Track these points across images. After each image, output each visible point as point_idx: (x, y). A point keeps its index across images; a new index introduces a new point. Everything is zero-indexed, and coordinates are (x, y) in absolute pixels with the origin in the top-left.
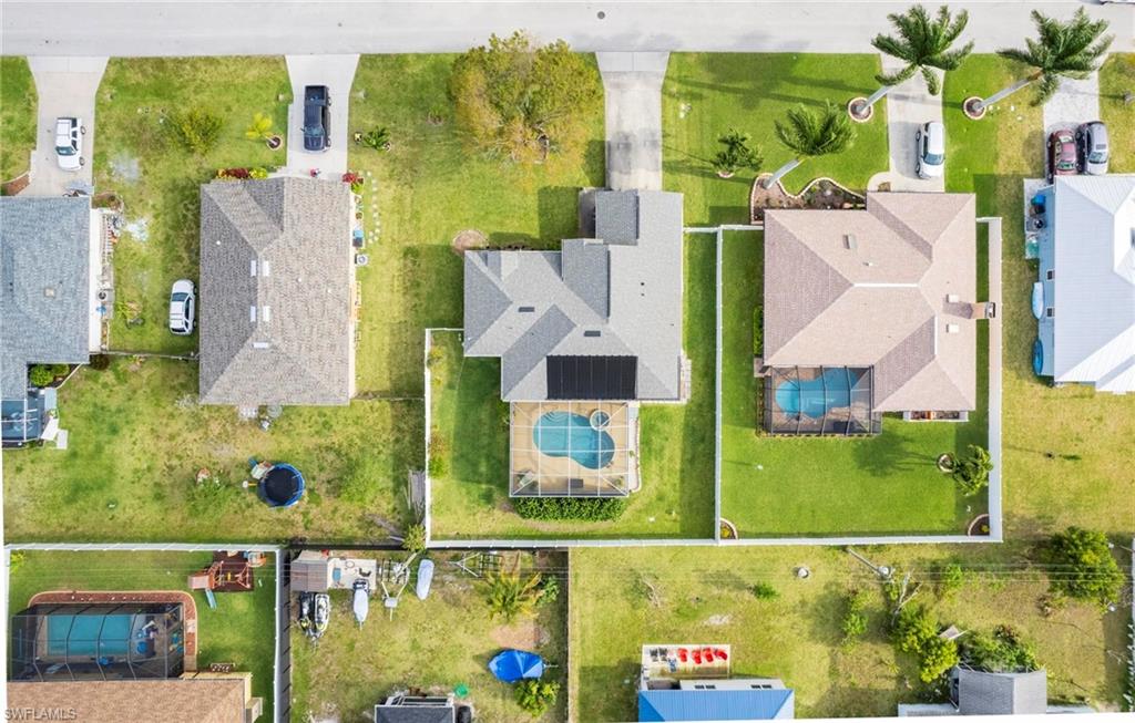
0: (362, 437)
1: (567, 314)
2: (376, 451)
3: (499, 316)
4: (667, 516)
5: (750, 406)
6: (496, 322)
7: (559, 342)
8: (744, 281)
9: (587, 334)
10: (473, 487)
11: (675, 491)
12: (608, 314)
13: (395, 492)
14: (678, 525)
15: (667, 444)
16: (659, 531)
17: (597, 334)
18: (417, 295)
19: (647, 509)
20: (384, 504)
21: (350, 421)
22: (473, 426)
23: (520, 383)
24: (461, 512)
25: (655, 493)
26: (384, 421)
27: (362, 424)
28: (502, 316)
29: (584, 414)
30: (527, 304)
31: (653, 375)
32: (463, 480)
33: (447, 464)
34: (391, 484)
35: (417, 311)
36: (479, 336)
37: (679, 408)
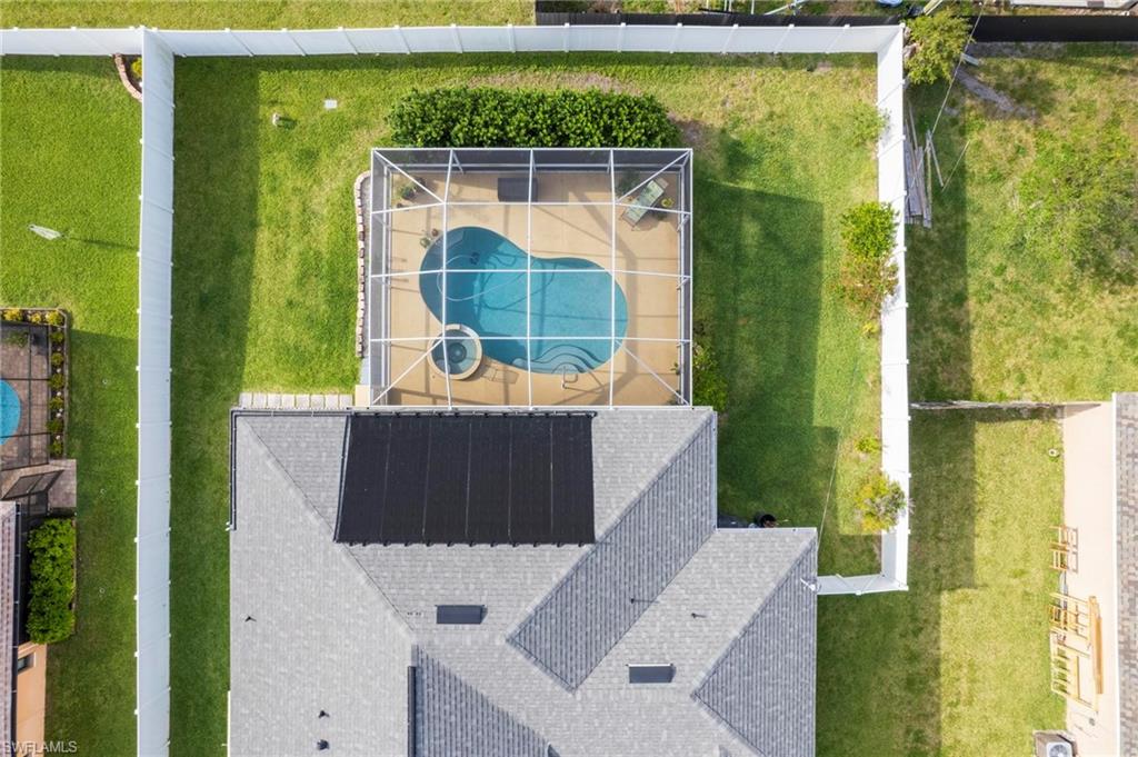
0: (1042, 307)
1: (536, 670)
2: (1011, 273)
3: (728, 654)
4: (292, 113)
5: (85, 389)
6: (735, 633)
7: (560, 588)
8: (100, 699)
9: (474, 615)
10: (775, 185)
11: (273, 176)
12: (414, 673)
13: (961, 173)
14: (264, 93)
15: (292, 292)
16: (314, 77)
17: (448, 615)
18: (913, 658)
19: (341, 129)
20: (990, 142)
21: (1076, 346)
22: (776, 336)
23: (666, 461)
24: (802, 122)
25: (320, 169)
26: (990, 344)
27: (1045, 337)
28: (720, 653)
29: (496, 368)
30: (650, 692)
31: (297, 484)
32: (801, 202)
33: (837, 242)
34: (972, 192)
35: (914, 619)
36: (779, 589)
37: (263, 382)
